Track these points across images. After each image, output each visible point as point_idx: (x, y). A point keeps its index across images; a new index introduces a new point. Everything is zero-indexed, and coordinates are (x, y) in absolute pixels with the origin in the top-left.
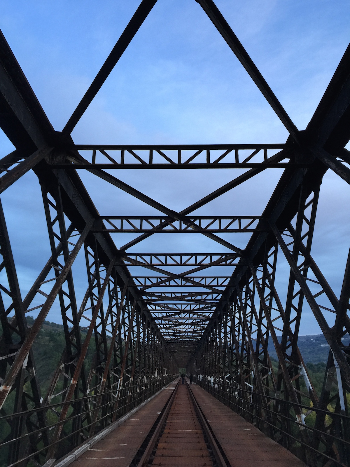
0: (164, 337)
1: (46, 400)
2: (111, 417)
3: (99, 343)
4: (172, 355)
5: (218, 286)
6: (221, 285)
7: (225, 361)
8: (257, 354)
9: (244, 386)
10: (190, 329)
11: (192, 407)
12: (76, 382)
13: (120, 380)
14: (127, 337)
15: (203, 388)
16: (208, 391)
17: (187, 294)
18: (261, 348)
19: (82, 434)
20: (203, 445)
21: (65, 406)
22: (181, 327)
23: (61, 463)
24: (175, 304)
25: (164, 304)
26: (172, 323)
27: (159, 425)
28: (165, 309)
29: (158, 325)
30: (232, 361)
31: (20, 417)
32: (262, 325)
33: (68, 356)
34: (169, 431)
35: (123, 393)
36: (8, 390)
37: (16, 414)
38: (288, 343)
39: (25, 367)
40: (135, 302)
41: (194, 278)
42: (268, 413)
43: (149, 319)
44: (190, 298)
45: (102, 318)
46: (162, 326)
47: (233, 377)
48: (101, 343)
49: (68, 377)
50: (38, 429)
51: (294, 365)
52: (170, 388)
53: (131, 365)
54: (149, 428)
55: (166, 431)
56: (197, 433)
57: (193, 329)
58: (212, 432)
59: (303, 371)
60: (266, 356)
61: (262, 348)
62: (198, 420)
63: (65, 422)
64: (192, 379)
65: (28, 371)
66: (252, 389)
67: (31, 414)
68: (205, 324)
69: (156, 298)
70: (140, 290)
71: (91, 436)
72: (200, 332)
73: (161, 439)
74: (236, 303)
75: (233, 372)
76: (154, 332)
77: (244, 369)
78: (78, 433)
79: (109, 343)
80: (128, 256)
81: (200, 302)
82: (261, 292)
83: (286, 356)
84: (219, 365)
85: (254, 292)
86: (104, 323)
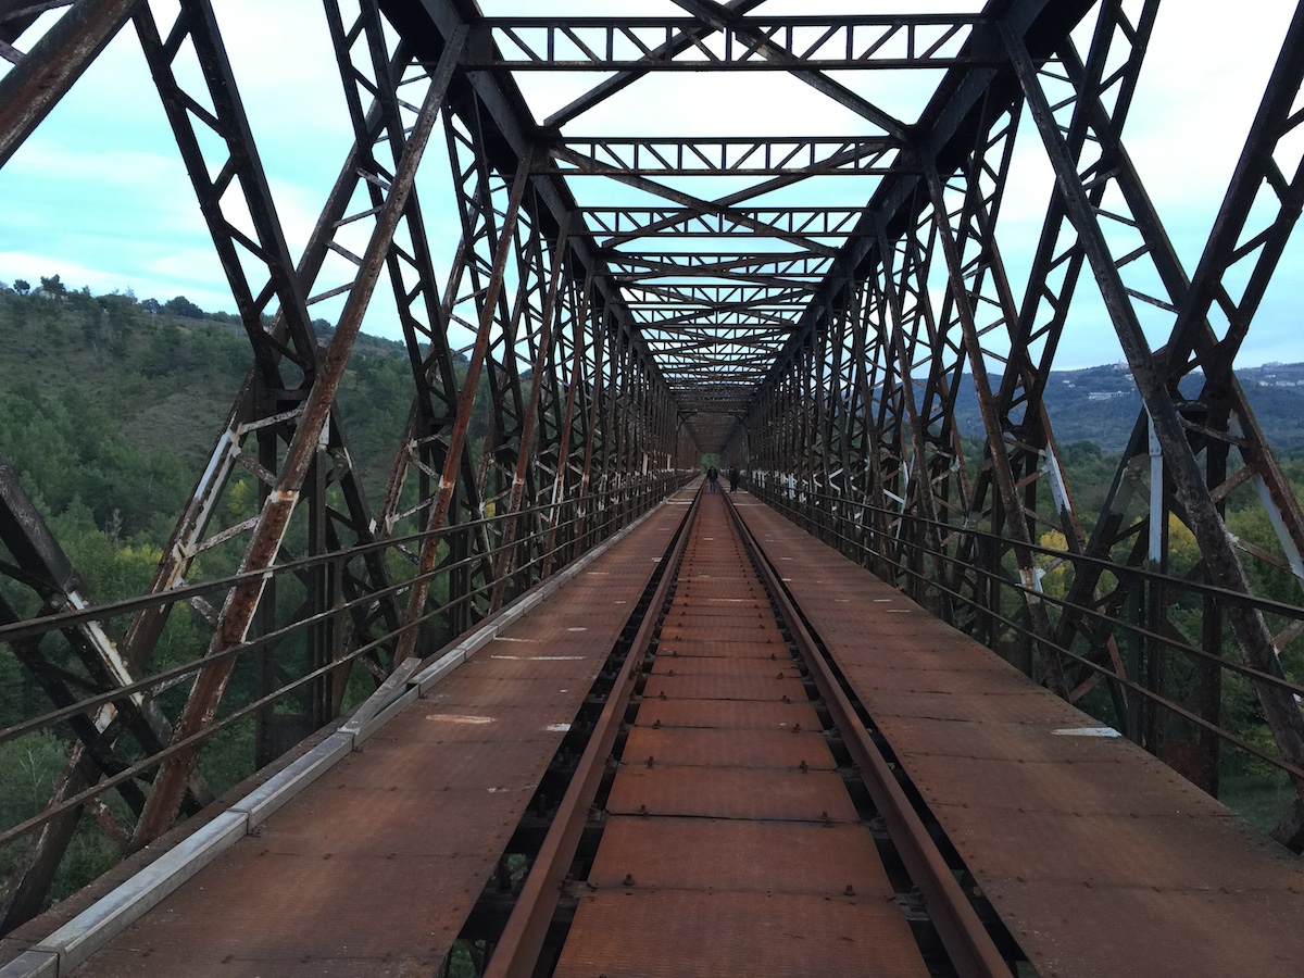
0: (665, 375)
1: (381, 525)
2: (539, 567)
3: (500, 388)
4: (684, 420)
5: (825, 234)
6: (834, 234)
7: (831, 437)
8: (923, 422)
9: (881, 498)
10: (736, 354)
11: (740, 545)
12: (451, 485)
13: (556, 480)
14: (569, 375)
15: (766, 501)
16: (780, 510)
17: (736, 258)
18: (936, 406)
19: (473, 604)
20: (775, 633)
21: (431, 541)
22: (712, 349)
23: (434, 667)
24: (700, 287)
25: (669, 286)
26: (687, 338)
27: (660, 587)
28: (672, 300)
29: (649, 344)
30: (850, 438)
31: (326, 564)
32: (946, 345)
33: (425, 420)
34: (686, 600)
35: (567, 512)
36: (290, 502)
37: (316, 557)
38: (1019, 392)
39: (324, 447)
40: (589, 279)
41: (757, 211)
42: (941, 565)
43: (625, 329)
44: (742, 270)
45: (504, 322)
46: (660, 346)
47: (852, 478)
48: (505, 389)
49: (430, 471)
50: (370, 591)
51: (1029, 448)
52: (680, 501)
53: (584, 444)
54: (637, 593)
55: (678, 600)
56: (756, 607)
57: (746, 354)
58: (794, 604)
59: (1051, 464)
60: (949, 426)
61: (938, 406)
62: (758, 576)
63: (433, 578)
64: (735, 481)
65: (333, 455)
66: (903, 506)
67: (349, 557)
68: (780, 342)
69: (648, 270)
70: (600, 246)
71: (494, 610)
72: (764, 361)
73: (668, 618)
74: (874, 284)
75: (853, 466)
76: (639, 362)
77: (883, 458)
78: (465, 603)
79: (526, 387)
80: (567, 146)
81: (769, 281)
82: (954, 252)
83: (1007, 425)
84: (813, 447)
85: (929, 251)
86: (509, 337)
